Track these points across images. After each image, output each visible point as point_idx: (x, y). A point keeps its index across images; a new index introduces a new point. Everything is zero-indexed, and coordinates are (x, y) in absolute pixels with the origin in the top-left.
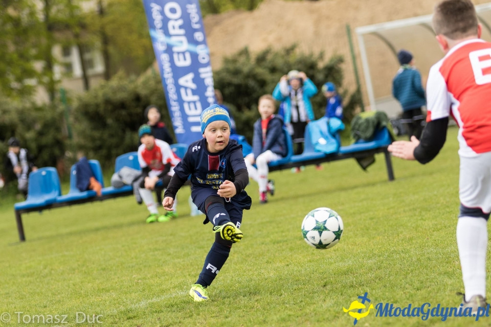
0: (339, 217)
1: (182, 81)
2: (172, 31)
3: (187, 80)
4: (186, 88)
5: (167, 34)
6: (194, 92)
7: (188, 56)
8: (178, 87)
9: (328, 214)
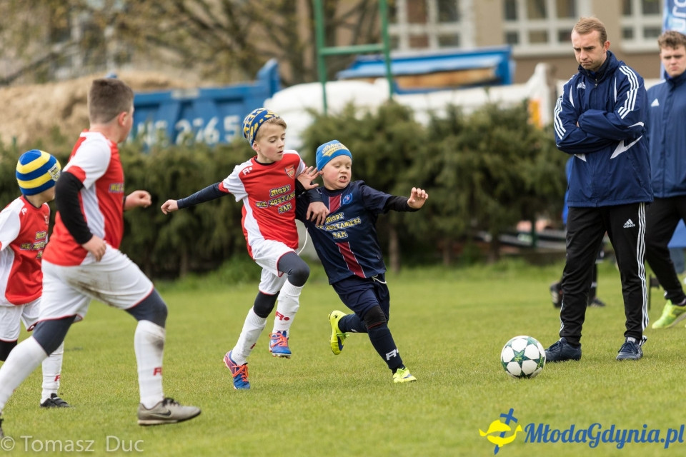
0: (539, 344)
9: (527, 342)
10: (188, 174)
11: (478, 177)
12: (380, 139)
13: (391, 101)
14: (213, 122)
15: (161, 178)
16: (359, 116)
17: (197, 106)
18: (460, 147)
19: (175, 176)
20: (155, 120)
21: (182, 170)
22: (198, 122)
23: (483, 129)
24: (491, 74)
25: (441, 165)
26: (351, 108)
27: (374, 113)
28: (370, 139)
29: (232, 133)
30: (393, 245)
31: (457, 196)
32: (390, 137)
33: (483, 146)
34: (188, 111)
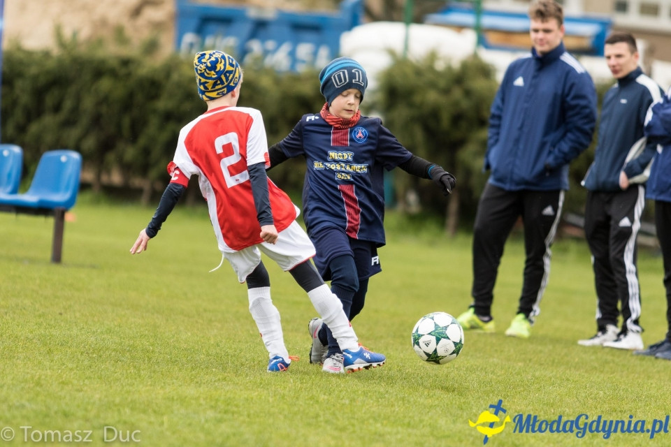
12: (457, 93)
13: (475, 56)
14: (286, 48)
16: (440, 66)
20: (225, 35)
22: (270, 45)
24: (586, 43)
26: (433, 56)
27: (456, 65)
28: (446, 91)
29: (304, 62)
30: (453, 206)
32: (468, 93)
34: (262, 32)
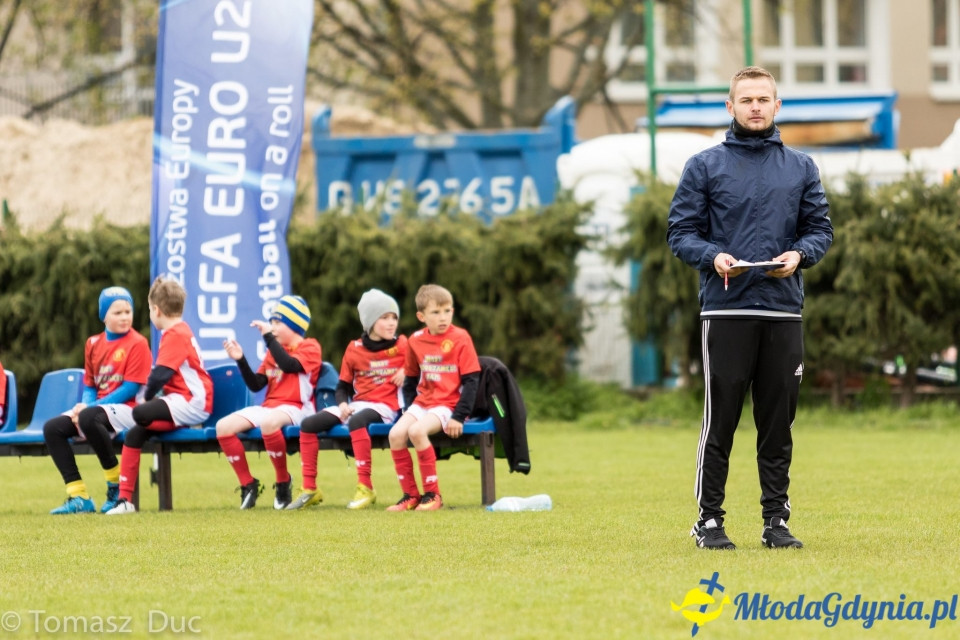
1: (207, 249)
2: (212, 141)
3: (222, 249)
4: (212, 263)
5: (199, 144)
6: (229, 274)
7: (240, 195)
8: (193, 259)
10: (453, 259)
11: (892, 280)
14: (475, 184)
15: (414, 263)
17: (451, 159)
18: (868, 237)
19: (434, 261)
20: (386, 177)
21: (445, 253)
22: (451, 183)
23: (902, 210)
24: (866, 130)
25: (839, 261)
29: (502, 201)
31: (863, 307)
33: (901, 235)
34: (438, 166)
